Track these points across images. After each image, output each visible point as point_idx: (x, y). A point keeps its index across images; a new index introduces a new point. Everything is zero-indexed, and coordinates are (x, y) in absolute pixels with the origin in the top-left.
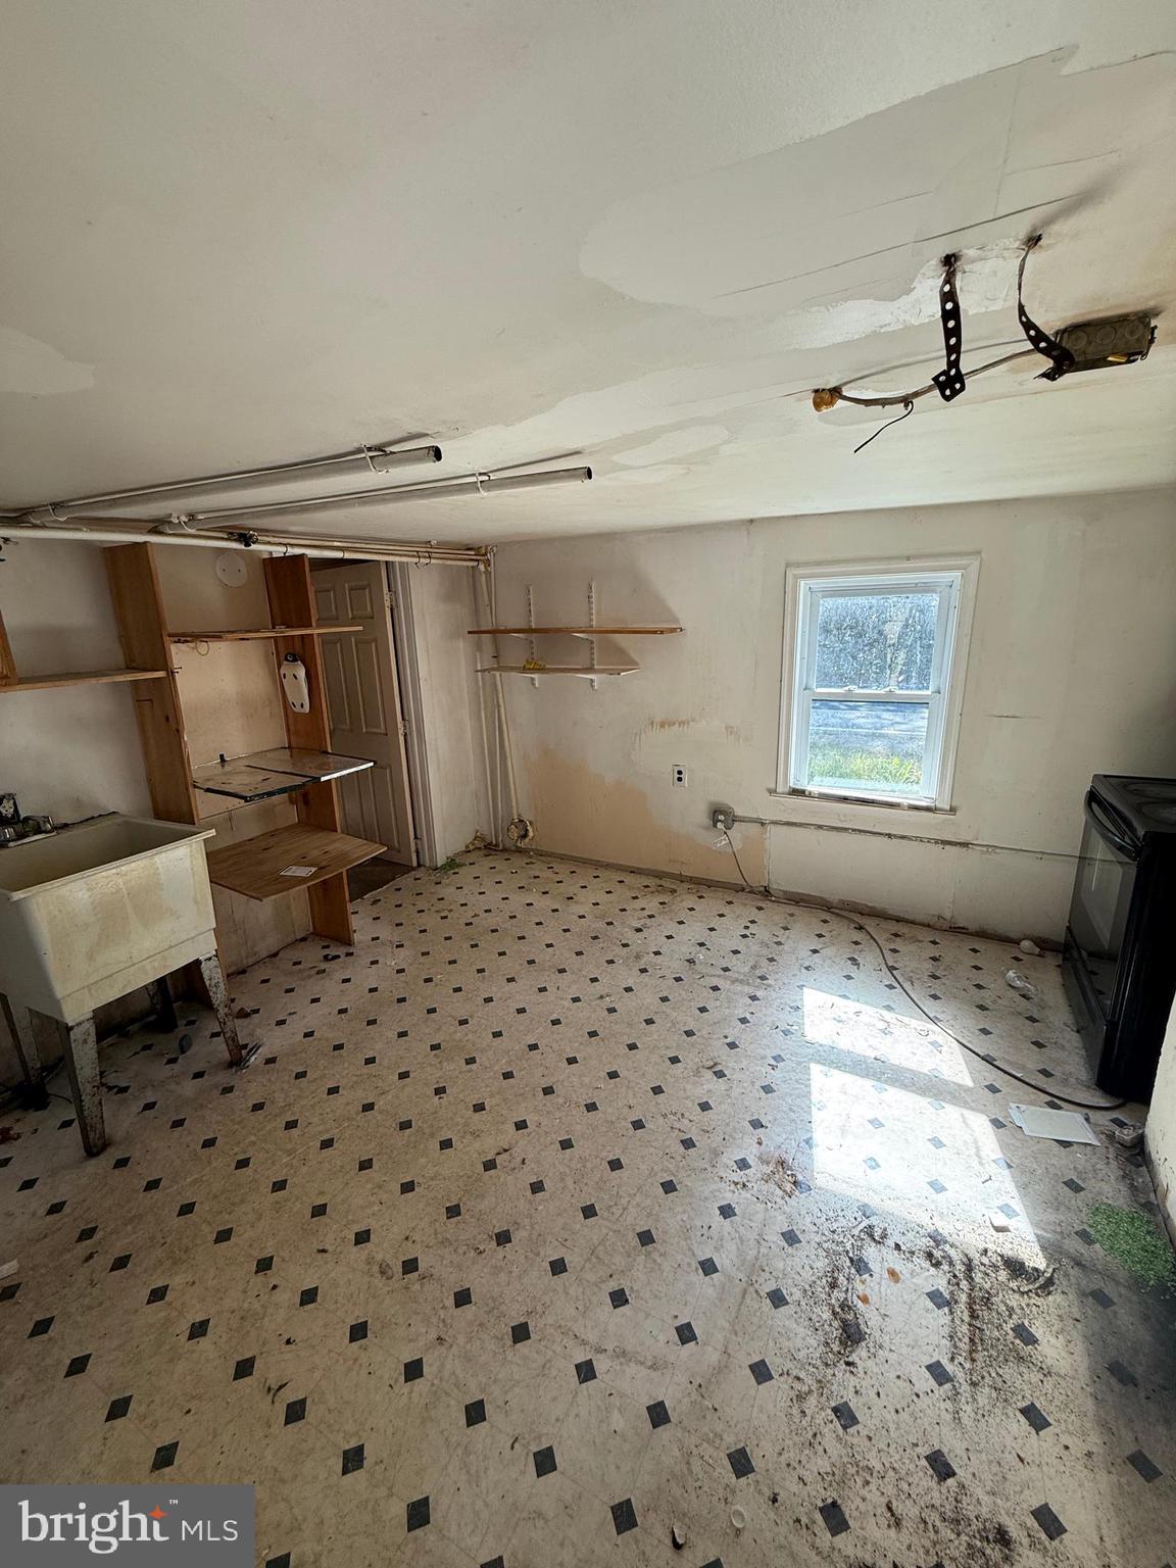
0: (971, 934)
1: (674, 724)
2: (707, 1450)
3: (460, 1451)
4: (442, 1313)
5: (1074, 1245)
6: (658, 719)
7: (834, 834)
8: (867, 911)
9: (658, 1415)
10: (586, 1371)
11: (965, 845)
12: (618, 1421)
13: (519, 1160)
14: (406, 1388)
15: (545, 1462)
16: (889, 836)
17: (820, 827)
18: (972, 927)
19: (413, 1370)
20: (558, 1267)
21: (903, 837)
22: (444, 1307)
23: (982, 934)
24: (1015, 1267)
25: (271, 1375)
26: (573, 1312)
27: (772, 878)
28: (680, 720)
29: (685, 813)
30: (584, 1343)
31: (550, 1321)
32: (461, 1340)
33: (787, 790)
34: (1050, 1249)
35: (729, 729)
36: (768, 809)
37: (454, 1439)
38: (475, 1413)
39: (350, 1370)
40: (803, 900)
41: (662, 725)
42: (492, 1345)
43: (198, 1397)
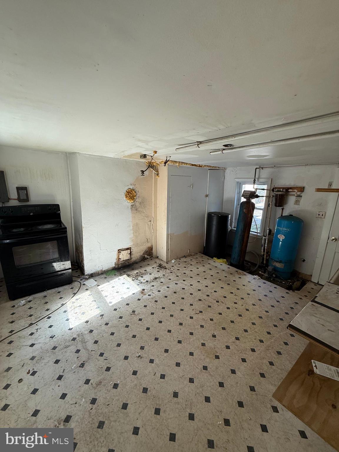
13: (194, 310)
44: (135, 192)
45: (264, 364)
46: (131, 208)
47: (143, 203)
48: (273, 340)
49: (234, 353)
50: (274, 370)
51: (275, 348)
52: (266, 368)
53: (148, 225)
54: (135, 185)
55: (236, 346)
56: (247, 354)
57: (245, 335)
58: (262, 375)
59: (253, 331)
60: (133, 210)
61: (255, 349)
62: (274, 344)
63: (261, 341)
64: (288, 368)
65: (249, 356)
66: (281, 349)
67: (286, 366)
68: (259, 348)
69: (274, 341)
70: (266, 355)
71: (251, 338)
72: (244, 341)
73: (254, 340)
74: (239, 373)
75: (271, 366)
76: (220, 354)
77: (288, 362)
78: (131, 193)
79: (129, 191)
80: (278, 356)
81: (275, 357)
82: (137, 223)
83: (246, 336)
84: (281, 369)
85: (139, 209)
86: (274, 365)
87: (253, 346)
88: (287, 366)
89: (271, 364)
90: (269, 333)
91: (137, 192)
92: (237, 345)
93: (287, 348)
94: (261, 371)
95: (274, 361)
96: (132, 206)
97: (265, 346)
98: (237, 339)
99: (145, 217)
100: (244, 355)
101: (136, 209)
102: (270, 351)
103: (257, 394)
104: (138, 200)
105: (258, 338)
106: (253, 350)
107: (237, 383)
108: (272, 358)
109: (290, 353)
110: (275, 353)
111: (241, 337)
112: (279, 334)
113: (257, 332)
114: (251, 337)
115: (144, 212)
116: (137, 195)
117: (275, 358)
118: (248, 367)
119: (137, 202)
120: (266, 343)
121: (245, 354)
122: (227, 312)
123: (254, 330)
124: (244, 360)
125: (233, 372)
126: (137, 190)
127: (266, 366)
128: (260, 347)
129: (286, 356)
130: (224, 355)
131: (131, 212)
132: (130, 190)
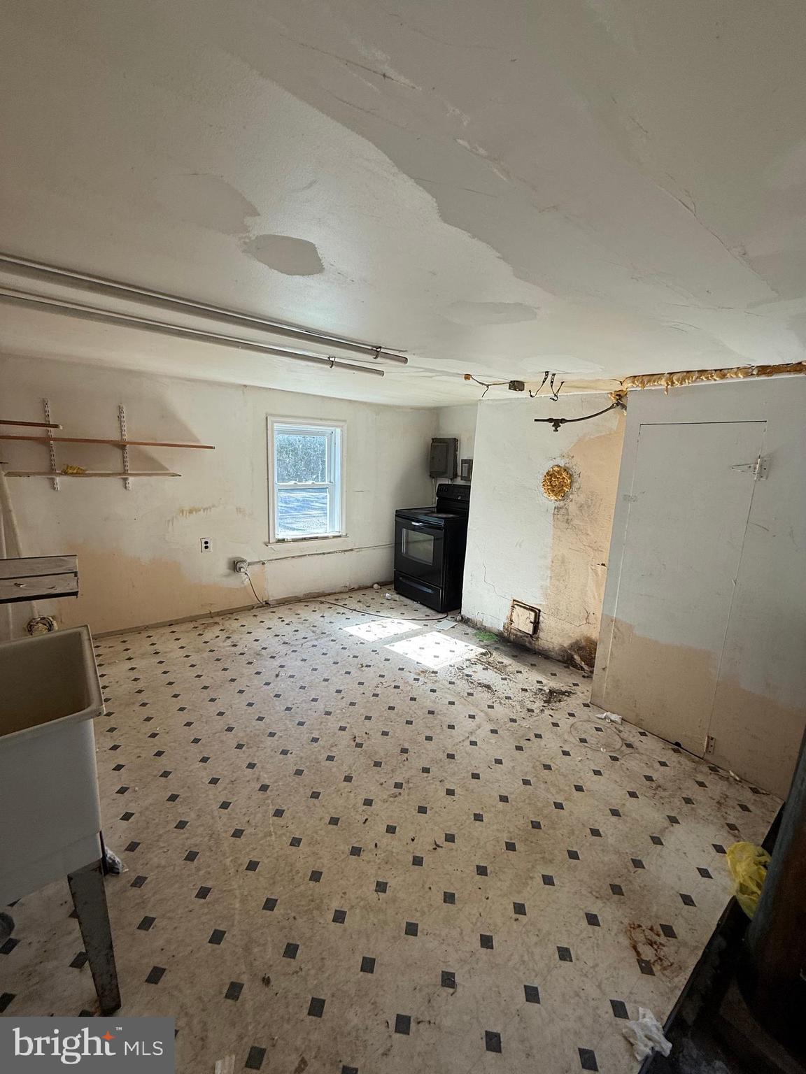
0: (356, 590)
1: (200, 510)
2: (508, 726)
3: (487, 783)
4: (429, 778)
5: (482, 644)
6: (187, 508)
7: (300, 559)
8: (316, 595)
9: (494, 732)
10: (473, 743)
11: (351, 550)
12: (493, 741)
13: (364, 735)
14: (457, 796)
15: (499, 762)
16: (324, 554)
17: (293, 557)
18: (356, 586)
19: (450, 792)
20: (429, 738)
21: (329, 553)
22: (427, 777)
23: (360, 588)
24: (483, 654)
25: (428, 848)
26: (450, 740)
27: (270, 594)
28: (204, 507)
29: (213, 568)
30: (463, 741)
31: (450, 747)
32: (444, 774)
33: (275, 541)
34: (482, 647)
35: (239, 510)
36: (266, 554)
37: (483, 784)
38: (476, 776)
39: (440, 815)
40: (286, 602)
41: (191, 512)
42: (451, 766)
43: (424, 882)
44: (571, 476)
45: (189, 810)
46: (554, 514)
47: (589, 507)
48: (228, 861)
49: (235, 770)
50: (167, 822)
51: (208, 854)
52: (179, 810)
53: (596, 574)
54: (573, 457)
55: (248, 779)
56: (223, 790)
57: (269, 806)
58: (173, 798)
59: (274, 829)
60: (558, 519)
61: (226, 810)
62: (216, 859)
63: (238, 834)
64: (153, 852)
65: (218, 794)
66: (198, 869)
67: (160, 851)
68: (225, 820)
69: (225, 865)
70: (203, 825)
71: (255, 816)
72: (254, 798)
73: (247, 819)
74: (197, 766)
75: (178, 822)
76: (244, 752)
77: (163, 862)
78: (556, 477)
79: (553, 470)
80: (186, 849)
81: (190, 842)
82: (563, 557)
83: (264, 808)
84: (161, 836)
85: (576, 522)
86: (176, 827)
87: (233, 810)
88: (159, 853)
89: (181, 825)
90: (252, 866)
91: (576, 476)
92: (248, 781)
93: (191, 885)
94: (181, 800)
95: (184, 833)
96: (556, 510)
97: (224, 835)
98: (264, 788)
99: (589, 549)
100: (223, 785)
101: (568, 520)
102: (206, 839)
103: (155, 776)
104: (577, 497)
105: (249, 831)
106: (225, 805)
107: (186, 759)
108: (190, 834)
109: (177, 886)
110: (196, 846)
111: (266, 796)
112: (237, 893)
113: (265, 836)
114: (260, 815)
115: (589, 532)
116: (576, 485)
117: (187, 839)
118: (200, 782)
119: (571, 501)
120: (228, 842)
121: (225, 788)
122: (352, 795)
123: (276, 833)
124: (214, 781)
125: (204, 760)
126: (576, 470)
127: (183, 813)
128: (223, 823)
129: (177, 869)
130: (240, 756)
131: (552, 523)
132: (556, 469)
